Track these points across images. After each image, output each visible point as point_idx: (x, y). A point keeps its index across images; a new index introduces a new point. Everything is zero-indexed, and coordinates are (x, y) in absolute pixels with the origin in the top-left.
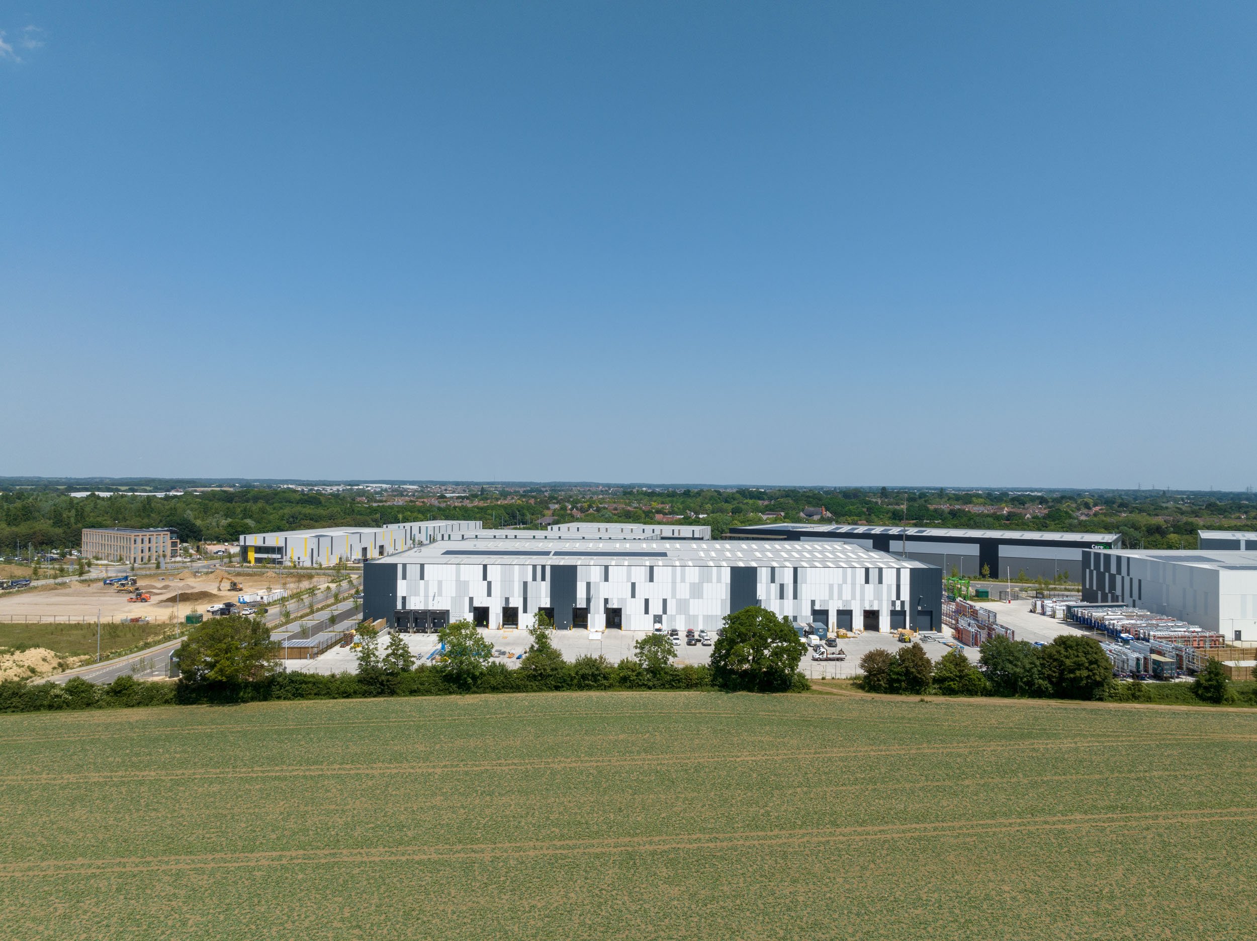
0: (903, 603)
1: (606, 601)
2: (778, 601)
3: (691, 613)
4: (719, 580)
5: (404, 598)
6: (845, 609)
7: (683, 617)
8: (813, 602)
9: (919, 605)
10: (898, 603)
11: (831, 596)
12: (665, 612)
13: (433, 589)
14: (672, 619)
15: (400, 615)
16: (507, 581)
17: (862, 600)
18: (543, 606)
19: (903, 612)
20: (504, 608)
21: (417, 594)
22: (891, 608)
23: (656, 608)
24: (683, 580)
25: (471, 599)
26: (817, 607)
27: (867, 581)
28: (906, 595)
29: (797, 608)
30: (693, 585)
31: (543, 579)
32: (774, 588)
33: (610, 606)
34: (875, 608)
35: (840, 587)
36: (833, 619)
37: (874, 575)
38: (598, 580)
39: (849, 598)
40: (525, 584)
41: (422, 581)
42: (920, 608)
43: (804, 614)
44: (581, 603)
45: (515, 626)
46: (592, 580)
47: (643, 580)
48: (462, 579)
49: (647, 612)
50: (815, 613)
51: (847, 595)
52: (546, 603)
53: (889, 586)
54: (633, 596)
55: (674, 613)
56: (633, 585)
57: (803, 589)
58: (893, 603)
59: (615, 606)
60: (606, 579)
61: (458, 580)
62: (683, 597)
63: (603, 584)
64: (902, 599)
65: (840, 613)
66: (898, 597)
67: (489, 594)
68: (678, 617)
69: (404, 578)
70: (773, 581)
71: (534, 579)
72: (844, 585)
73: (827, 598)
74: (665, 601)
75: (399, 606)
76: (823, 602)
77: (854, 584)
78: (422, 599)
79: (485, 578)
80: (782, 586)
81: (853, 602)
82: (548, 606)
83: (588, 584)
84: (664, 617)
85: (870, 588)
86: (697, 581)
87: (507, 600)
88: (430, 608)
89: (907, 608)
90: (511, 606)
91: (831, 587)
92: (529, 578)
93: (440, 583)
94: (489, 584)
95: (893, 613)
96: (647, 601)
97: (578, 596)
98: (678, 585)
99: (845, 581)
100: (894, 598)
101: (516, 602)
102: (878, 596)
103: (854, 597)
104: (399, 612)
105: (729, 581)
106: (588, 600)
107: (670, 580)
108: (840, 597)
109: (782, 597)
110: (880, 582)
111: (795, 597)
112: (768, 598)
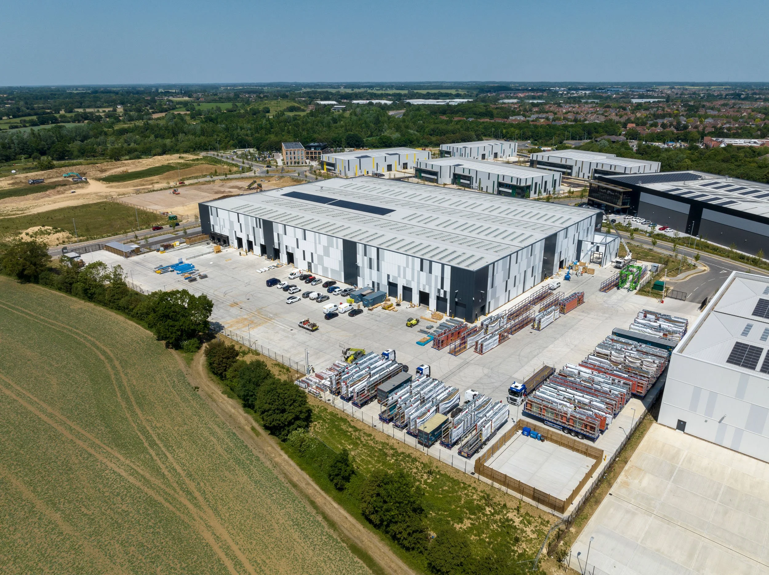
0: (445, 292)
1: (286, 247)
2: (369, 269)
3: (325, 266)
4: (337, 247)
5: (213, 226)
6: (408, 286)
8: (388, 276)
9: (455, 297)
10: (442, 292)
11: (399, 275)
12: (312, 261)
13: (222, 223)
14: (316, 267)
15: (213, 235)
16: (247, 224)
17: (418, 283)
19: (445, 300)
20: (247, 240)
21: (217, 225)
22: (437, 294)
23: (308, 258)
24: (320, 242)
25: (235, 232)
26: (391, 280)
27: (422, 270)
28: (447, 287)
29: (379, 277)
30: (324, 248)
31: (260, 227)
32: (366, 259)
33: (288, 251)
34: (427, 291)
35: (404, 268)
36: (400, 291)
37: (426, 265)
38: (282, 233)
39: (410, 279)
41: (218, 218)
42: (456, 300)
43: (383, 283)
44: (276, 246)
45: (252, 251)
46: (279, 232)
47: (301, 237)
48: (231, 219)
49: (305, 259)
50: (390, 284)
51: (409, 277)
52: (263, 242)
53: (436, 277)
54: (298, 247)
55: (316, 263)
56: (297, 239)
57: (383, 264)
58: (439, 291)
59: (290, 251)
60: (285, 233)
61: (229, 220)
62: (320, 254)
63: (284, 236)
64: (445, 289)
65: (404, 288)
66: (442, 287)
67: (241, 231)
68: (318, 265)
69: (212, 214)
70: (365, 255)
71: (257, 227)
72: (407, 269)
73: (397, 275)
74: (312, 254)
75: (212, 230)
76: (395, 277)
77: (413, 269)
78: (219, 228)
79: (239, 222)
80: (370, 259)
81: (413, 282)
82: (264, 244)
83: (278, 234)
84: (312, 264)
85: (423, 275)
86: (326, 245)
87: (248, 236)
88: (222, 233)
89: (448, 297)
90: (250, 240)
91: (399, 267)
92: (255, 226)
93: (224, 220)
94: (241, 224)
95: (438, 298)
96: (304, 251)
97: (275, 241)
98: (318, 245)
99: (407, 266)
100: (439, 287)
101: (251, 238)
102: (429, 282)
103: (413, 280)
104: (212, 233)
105: (342, 248)
106: (279, 244)
107: (313, 240)
108: (404, 277)
109: (371, 268)
110: (430, 272)
111: (378, 270)
112: (363, 267)
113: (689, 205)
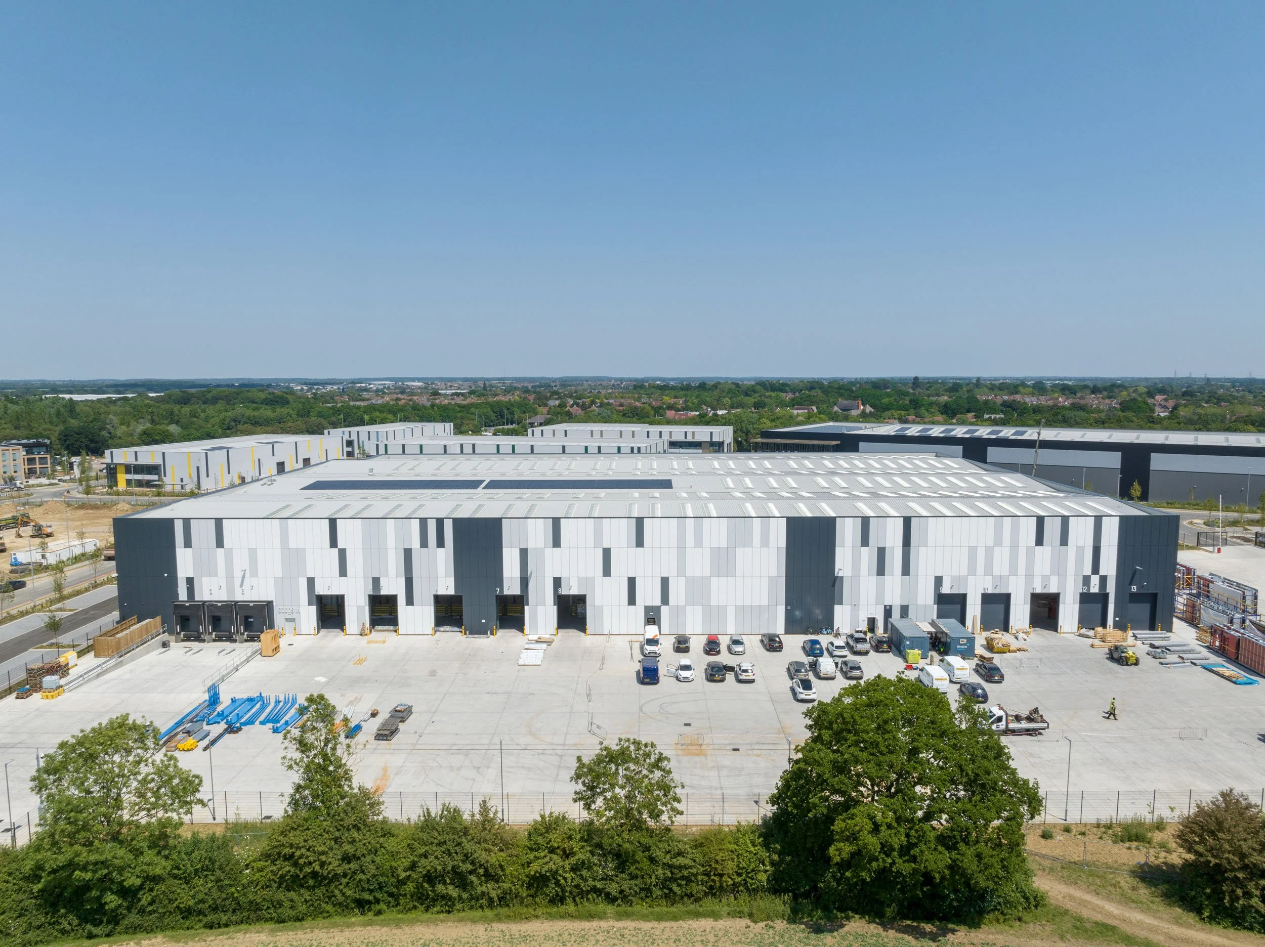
0: (1103, 580)
1: (557, 582)
2: (874, 579)
3: (714, 602)
4: (765, 543)
5: (190, 581)
6: (997, 591)
7: (699, 609)
8: (939, 581)
9: (1131, 584)
10: (1095, 580)
11: (972, 570)
12: (665, 600)
13: (241, 563)
14: (679, 612)
15: (186, 613)
16: (375, 547)
17: (1029, 576)
18: (442, 592)
19: (1103, 597)
20: (370, 596)
21: (213, 573)
22: (1081, 589)
23: (649, 595)
24: (698, 543)
25: (311, 582)
26: (946, 589)
27: (1039, 541)
28: (1109, 565)
29: (909, 589)
30: (716, 553)
31: (441, 543)
32: (868, 556)
33: (564, 591)
34: (1053, 590)
35: (989, 551)
36: (974, 609)
37: (1052, 529)
38: (541, 544)
39: (1005, 572)
40: (408, 553)
41: (220, 551)
42: (1134, 589)
43: (920, 602)
44: (512, 587)
45: (391, 628)
46: (530, 545)
47: (624, 542)
48: (292, 545)
49: (632, 601)
50: (942, 600)
51: (1001, 566)
52: (447, 587)
53: (1080, 550)
54: (607, 572)
55: (682, 602)
56: (607, 553)
57: (922, 558)
58: (1086, 580)
59: (574, 591)
60: (557, 543)
61: (285, 547)
62: (698, 574)
63: (550, 551)
64: (1102, 573)
65: (988, 599)
66: (1095, 569)
67: (343, 572)
68: (689, 609)
69: (188, 544)
70: (865, 542)
71: (424, 543)
72: (997, 550)
73: (964, 572)
74: (665, 582)
75: (183, 595)
76: (960, 579)
77: (1014, 547)
78: (223, 582)
79: (334, 543)
80: (881, 552)
81: (1012, 579)
82: (451, 591)
83: (524, 553)
84: (664, 610)
85: (1044, 554)
86: (724, 544)
87: (376, 582)
88: (238, 597)
89: (1111, 588)
90: (384, 592)
91: (973, 551)
92: (415, 543)
93: (253, 553)
94: (342, 554)
95: (1086, 598)
96: (632, 582)
97: (505, 575)
98: (689, 551)
99: (998, 541)
100: (1088, 571)
101: (393, 586)
102: (1059, 568)
103: (1013, 570)
104: (180, 607)
105: (783, 543)
106: (525, 582)
107: (674, 543)
108: (988, 570)
109: (881, 571)
110: (1064, 541)
111: (906, 571)
112: (856, 576)
113: (1120, 453)
